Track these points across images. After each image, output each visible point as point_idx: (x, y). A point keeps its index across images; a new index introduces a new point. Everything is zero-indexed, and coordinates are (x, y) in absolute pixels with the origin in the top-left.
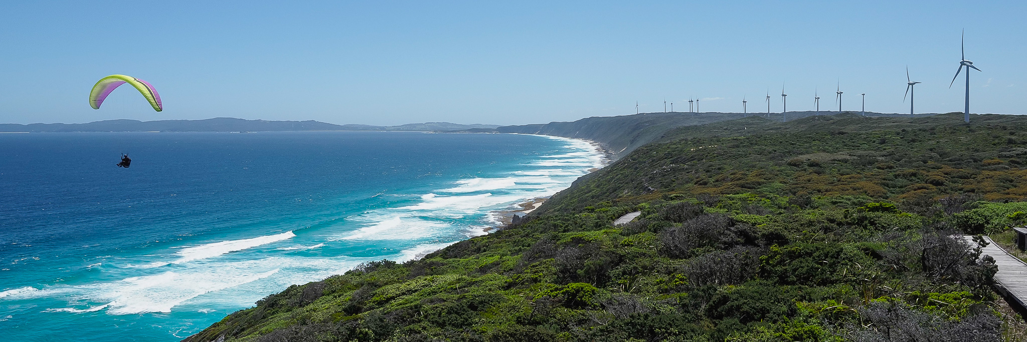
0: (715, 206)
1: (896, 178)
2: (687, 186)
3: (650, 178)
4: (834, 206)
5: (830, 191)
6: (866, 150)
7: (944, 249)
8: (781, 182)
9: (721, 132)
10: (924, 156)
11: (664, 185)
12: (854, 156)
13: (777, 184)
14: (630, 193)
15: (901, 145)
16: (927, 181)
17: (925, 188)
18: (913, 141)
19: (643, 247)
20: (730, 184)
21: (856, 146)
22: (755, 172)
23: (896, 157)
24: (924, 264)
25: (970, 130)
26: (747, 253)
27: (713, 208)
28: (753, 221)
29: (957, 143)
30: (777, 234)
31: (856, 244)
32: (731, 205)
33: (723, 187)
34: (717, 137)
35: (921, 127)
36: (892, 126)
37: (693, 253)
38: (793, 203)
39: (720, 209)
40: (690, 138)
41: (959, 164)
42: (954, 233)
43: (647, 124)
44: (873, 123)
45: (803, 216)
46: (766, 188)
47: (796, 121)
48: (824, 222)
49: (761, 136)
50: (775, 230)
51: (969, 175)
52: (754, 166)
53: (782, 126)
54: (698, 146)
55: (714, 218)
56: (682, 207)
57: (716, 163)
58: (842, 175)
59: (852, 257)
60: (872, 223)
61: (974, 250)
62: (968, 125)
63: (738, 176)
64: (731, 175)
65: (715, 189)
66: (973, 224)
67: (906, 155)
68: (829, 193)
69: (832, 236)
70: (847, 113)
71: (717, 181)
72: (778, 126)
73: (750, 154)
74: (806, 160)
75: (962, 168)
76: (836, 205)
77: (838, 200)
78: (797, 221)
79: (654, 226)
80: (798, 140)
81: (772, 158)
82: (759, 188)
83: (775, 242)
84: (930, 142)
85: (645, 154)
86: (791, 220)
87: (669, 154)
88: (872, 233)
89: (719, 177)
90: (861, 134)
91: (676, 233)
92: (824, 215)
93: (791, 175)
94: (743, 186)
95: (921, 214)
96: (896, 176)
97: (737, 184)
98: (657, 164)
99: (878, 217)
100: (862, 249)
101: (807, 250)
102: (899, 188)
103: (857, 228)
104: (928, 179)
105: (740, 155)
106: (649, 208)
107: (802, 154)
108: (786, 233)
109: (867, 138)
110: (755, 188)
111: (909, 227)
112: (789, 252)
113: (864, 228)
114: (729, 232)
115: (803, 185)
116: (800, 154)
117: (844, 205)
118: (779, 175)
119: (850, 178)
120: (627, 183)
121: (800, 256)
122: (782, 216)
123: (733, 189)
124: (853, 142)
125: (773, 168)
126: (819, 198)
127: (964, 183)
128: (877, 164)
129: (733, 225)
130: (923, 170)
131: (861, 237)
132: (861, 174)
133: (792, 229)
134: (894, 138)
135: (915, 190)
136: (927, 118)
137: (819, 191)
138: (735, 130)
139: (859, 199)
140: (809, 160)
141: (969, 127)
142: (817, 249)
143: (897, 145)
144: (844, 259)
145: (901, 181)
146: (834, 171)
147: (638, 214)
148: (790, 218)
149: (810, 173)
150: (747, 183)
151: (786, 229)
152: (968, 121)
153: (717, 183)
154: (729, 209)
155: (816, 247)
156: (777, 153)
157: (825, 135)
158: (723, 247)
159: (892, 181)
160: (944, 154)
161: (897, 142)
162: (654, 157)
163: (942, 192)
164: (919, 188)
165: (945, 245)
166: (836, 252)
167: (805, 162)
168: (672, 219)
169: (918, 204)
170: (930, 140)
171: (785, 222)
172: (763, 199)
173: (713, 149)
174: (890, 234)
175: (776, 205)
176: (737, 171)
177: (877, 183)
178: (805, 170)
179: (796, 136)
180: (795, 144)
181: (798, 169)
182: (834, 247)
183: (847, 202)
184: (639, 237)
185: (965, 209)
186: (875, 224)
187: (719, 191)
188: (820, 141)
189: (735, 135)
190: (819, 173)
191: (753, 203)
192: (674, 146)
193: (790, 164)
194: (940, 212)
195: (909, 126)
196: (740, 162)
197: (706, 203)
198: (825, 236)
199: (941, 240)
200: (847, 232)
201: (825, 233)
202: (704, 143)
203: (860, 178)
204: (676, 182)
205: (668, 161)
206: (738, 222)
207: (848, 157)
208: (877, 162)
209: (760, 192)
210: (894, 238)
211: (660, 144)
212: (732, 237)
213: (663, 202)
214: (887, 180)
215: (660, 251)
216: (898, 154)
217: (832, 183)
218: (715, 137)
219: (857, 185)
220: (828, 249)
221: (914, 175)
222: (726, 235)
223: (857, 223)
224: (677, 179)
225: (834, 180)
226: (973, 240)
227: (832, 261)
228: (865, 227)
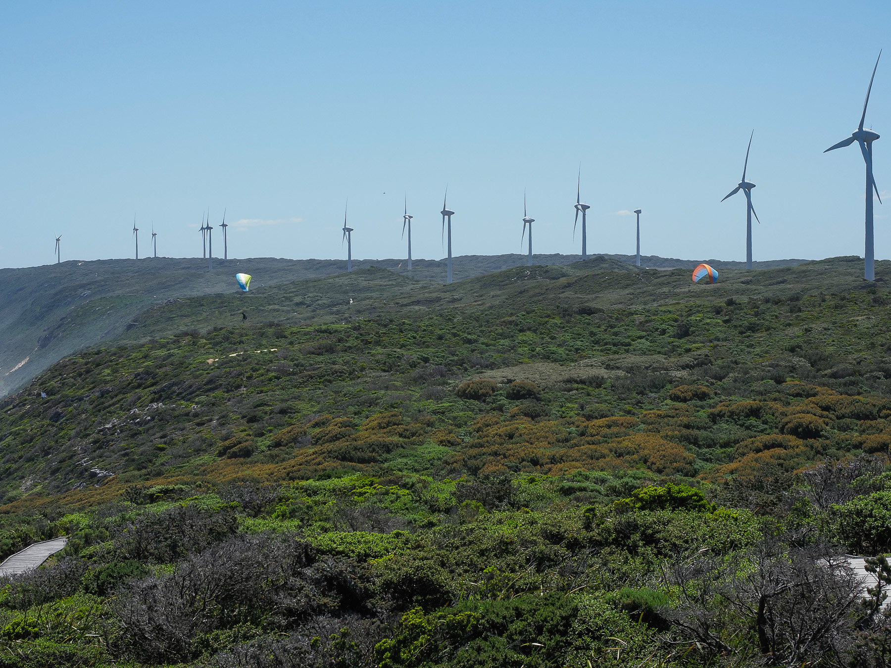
0: (268, 513)
1: (715, 423)
2: (197, 461)
3: (95, 442)
4: (566, 499)
5: (561, 460)
6: (644, 354)
7: (805, 594)
8: (441, 442)
9: (288, 312)
10: (777, 365)
11: (133, 460)
12: (618, 368)
13: (432, 449)
14: (39, 487)
15: (726, 340)
16: (783, 427)
17: (780, 445)
18: (753, 328)
19: (67, 637)
20: (311, 451)
21: (622, 344)
22: (376, 417)
23: (715, 369)
24: (762, 633)
25: (875, 301)
26: (344, 635)
27: (264, 518)
28: (361, 549)
29: (848, 332)
30: (420, 580)
31: (609, 595)
32: (309, 508)
33: (292, 462)
34: (278, 325)
35: (770, 295)
36: (705, 291)
37: (205, 644)
38: (467, 497)
39: (282, 521)
40: (203, 329)
41: (853, 383)
42: (827, 555)
43: (87, 292)
44: (661, 284)
45: (485, 529)
46: (405, 460)
47: (478, 280)
48: (534, 543)
49: (391, 321)
50: (418, 569)
51: (875, 412)
52: (372, 403)
53: (442, 295)
54: (224, 351)
55: (261, 546)
56: (179, 520)
57: (275, 397)
58: (589, 418)
59: (600, 628)
60: (650, 540)
61: (869, 591)
62: (871, 288)
63: (333, 429)
64: (314, 426)
65: (271, 466)
66: (874, 528)
67: (736, 363)
68: (559, 465)
69: (554, 576)
70: (600, 259)
71: (278, 444)
72: (434, 295)
73: (363, 369)
74: (502, 382)
75: (859, 394)
76: (572, 497)
77: (576, 485)
78: (471, 543)
79: (97, 577)
80: (482, 331)
81: (419, 380)
82: (386, 460)
83: (417, 601)
84: (790, 331)
85: (80, 375)
86: (457, 541)
87: (147, 373)
88: (650, 563)
89: (282, 433)
90: (632, 314)
91: (159, 594)
92: (536, 523)
93: (466, 424)
94: (344, 457)
95: (763, 509)
96: (715, 418)
97: (330, 452)
98: (113, 404)
99: (664, 524)
100: (623, 607)
101: (493, 617)
102: (721, 447)
103: (614, 553)
104: (787, 424)
105: (340, 375)
106: (90, 527)
107: (492, 366)
108: (443, 576)
109: (647, 322)
110: (374, 460)
111: (734, 545)
112: (451, 626)
113: (630, 552)
114: (298, 582)
115: (495, 448)
116: (487, 367)
117: (590, 497)
118: (437, 424)
119: (609, 427)
120: (30, 460)
121: (476, 633)
122: (434, 533)
123: (319, 464)
124: (616, 334)
125: (421, 405)
126: (532, 481)
127: (864, 431)
128: (671, 390)
129: (310, 561)
130: (775, 400)
131: (624, 577)
132: (634, 414)
133: (457, 564)
134: (708, 321)
135: (758, 451)
136: (782, 271)
137: (535, 462)
138: (322, 307)
139: (625, 480)
140: (510, 381)
141: (874, 293)
142: (519, 614)
143: (718, 339)
144: (580, 635)
145: (725, 430)
146: (572, 409)
147: (58, 545)
148: (455, 536)
149: (513, 416)
150: (356, 449)
151: (443, 565)
152: (871, 278)
153: (276, 451)
154: (305, 522)
155: (516, 609)
156: (431, 367)
157: (548, 316)
158: (284, 622)
159: (705, 429)
160: (820, 359)
161: (717, 332)
162: (106, 382)
163: (818, 452)
164: (767, 447)
165: (808, 584)
166: (563, 618)
167: (501, 389)
168: (151, 554)
169: (759, 486)
170: (789, 325)
171: (440, 547)
172: (393, 488)
173: (267, 357)
174: (688, 565)
175: (426, 502)
176: (330, 416)
177: (672, 437)
178: (500, 409)
179: (477, 319)
180: (476, 341)
181: (483, 406)
182: (558, 604)
183: (597, 487)
184: (56, 610)
185: (858, 492)
186: (657, 541)
187: (283, 473)
188: (535, 331)
189: (325, 320)
190: (533, 416)
191: (367, 500)
192: (162, 353)
193: (464, 394)
194: (804, 504)
195: (743, 292)
196: (335, 392)
197: (245, 507)
198: (539, 578)
199: (799, 572)
200: (591, 566)
201: (539, 570)
202: (241, 342)
203: (631, 426)
204: (169, 450)
205: (145, 394)
206: (323, 553)
207: (603, 372)
208: (671, 382)
209: (389, 471)
210: (698, 572)
211: (123, 348)
212: (307, 596)
213: (126, 509)
214: (693, 428)
215: (115, 645)
216: (720, 362)
217: (567, 440)
218: (271, 325)
219: (625, 443)
220: (544, 612)
221: (754, 412)
222: (291, 589)
223: (616, 542)
224: (171, 443)
225: (570, 433)
226: (867, 569)
227: (553, 643)
228: (633, 550)
